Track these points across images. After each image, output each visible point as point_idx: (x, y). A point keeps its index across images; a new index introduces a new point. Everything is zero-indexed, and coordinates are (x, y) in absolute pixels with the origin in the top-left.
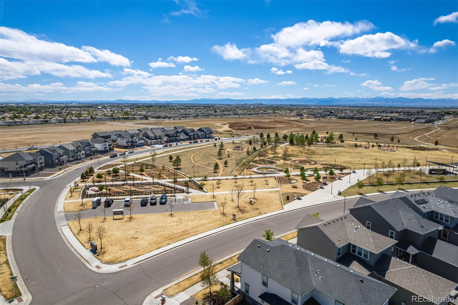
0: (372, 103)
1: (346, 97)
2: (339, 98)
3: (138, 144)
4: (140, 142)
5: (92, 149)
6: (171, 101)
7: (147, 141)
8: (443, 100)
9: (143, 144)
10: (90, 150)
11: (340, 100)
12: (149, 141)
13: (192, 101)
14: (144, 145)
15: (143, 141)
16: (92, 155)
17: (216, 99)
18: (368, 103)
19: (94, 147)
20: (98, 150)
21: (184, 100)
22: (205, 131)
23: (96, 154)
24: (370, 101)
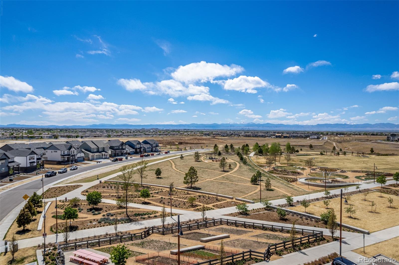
0: (248, 128)
1: (227, 123)
2: (222, 124)
3: (76, 158)
4: (79, 155)
5: (10, 165)
6: (69, 126)
7: (88, 154)
8: (298, 126)
9: (82, 159)
10: (8, 166)
11: (222, 125)
12: (91, 154)
13: (91, 126)
14: (84, 160)
15: (82, 155)
16: (12, 175)
17: (115, 124)
18: (245, 127)
19: (13, 162)
20: (20, 166)
21: (83, 125)
22: (151, 143)
23: (16, 173)
24: (246, 126)
